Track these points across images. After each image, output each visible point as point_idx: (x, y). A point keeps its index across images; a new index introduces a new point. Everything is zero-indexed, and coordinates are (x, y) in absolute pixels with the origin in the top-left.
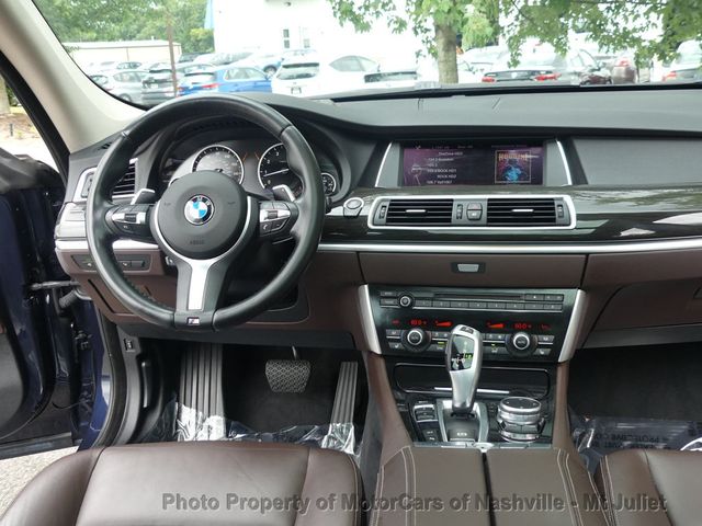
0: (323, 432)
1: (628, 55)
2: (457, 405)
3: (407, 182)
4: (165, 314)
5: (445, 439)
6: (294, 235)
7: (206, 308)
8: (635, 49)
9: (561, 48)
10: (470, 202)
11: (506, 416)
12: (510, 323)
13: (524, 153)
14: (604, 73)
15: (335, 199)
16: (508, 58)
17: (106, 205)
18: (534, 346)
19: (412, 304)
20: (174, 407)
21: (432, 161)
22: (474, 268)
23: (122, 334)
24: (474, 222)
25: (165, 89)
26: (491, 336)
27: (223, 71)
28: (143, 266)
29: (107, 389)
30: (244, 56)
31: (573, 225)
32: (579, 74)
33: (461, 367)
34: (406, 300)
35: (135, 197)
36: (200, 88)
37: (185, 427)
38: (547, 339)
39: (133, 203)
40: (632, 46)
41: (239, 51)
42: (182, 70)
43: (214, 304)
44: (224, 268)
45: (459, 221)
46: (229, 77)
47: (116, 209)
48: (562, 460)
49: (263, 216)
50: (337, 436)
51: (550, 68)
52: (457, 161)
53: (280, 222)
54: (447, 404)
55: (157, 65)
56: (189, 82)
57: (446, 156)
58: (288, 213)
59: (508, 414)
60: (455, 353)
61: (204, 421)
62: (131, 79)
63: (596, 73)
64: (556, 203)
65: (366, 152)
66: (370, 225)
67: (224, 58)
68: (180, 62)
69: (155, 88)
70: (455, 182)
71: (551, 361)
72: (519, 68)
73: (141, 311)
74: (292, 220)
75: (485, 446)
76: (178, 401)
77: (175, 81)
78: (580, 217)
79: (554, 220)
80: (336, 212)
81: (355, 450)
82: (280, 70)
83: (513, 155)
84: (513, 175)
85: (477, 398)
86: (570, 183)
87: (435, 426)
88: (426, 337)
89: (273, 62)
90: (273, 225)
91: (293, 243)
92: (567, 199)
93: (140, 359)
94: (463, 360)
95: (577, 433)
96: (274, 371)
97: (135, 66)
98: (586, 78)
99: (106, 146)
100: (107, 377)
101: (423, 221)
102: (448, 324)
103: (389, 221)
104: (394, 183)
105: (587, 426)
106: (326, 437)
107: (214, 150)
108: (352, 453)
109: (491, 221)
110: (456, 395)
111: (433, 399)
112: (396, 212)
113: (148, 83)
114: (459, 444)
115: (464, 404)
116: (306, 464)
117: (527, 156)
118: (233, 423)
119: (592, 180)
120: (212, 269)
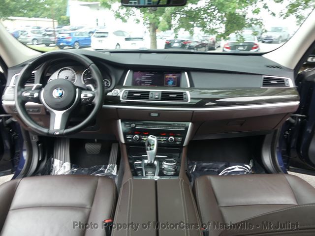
0: (106, 168)
1: (214, 37)
2: (149, 162)
3: (135, 84)
4: (45, 131)
5: (144, 175)
6: (93, 103)
7: (61, 129)
8: (216, 35)
9: (192, 33)
10: (156, 92)
11: (165, 166)
12: (168, 133)
14: (205, 42)
15: (109, 89)
16: (174, 35)
17: (23, 90)
18: (175, 141)
19: (135, 127)
20: (51, 160)
21: (144, 77)
22: (156, 115)
23: (31, 135)
24: (157, 99)
25: (51, 38)
26: (161, 137)
27: (73, 33)
28: (38, 111)
29: (25, 154)
30: (82, 27)
31: (189, 101)
32: (197, 42)
33: (151, 150)
34: (134, 125)
35: (35, 86)
36: (64, 38)
37: (56, 167)
38: (180, 139)
39: (33, 89)
40: (215, 34)
41: (80, 25)
42: (58, 31)
43: (64, 127)
44: (68, 114)
45: (151, 99)
46: (76, 35)
47: (27, 91)
48: (181, 183)
49: (82, 96)
50: (111, 169)
51: (188, 40)
52: (152, 78)
53: (89, 98)
54: (146, 161)
55: (47, 28)
56: (60, 36)
57: (148, 75)
58: (92, 95)
59: (165, 165)
60: (149, 145)
61: (62, 164)
62: (38, 33)
63: (203, 42)
64: (184, 93)
65: (120, 73)
66: (121, 99)
67: (74, 28)
68: (57, 28)
69: (47, 37)
70: (151, 84)
71: (181, 146)
72: (177, 39)
73: (36, 129)
74: (93, 98)
75: (157, 178)
76: (53, 157)
77: (55, 35)
78: (191, 99)
79: (183, 99)
80: (109, 94)
81: (117, 173)
82: (95, 34)
83: (170, 76)
84: (171, 83)
85: (156, 159)
86: (189, 87)
87: (141, 170)
88: (140, 138)
89: (92, 31)
90: (86, 99)
91: (93, 106)
92: (188, 92)
93: (38, 143)
94: (151, 147)
95: (190, 167)
96: (88, 147)
97: (39, 28)
98: (200, 43)
99: (24, 65)
100: (25, 150)
101: (140, 98)
102: (147, 133)
103: (128, 98)
104: (130, 84)
105: (194, 164)
106: (106, 170)
107: (65, 69)
108: (116, 174)
109: (162, 99)
110: (149, 158)
111: (141, 159)
112: (130, 95)
113: (44, 35)
114: (149, 178)
115: (151, 162)
116: (97, 182)
118: (73, 165)
119: (196, 86)
120: (64, 114)
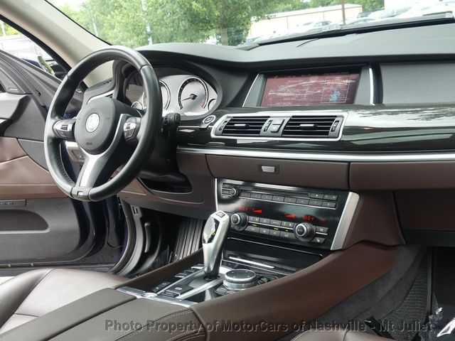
13: (345, 79)
26: (285, 223)
38: (322, 230)
44: (105, 161)
65: (238, 83)
66: (213, 135)
71: (326, 248)
83: (337, 81)
84: (335, 96)
86: (372, 103)
103: (224, 132)
117: (347, 81)
120: (98, 162)
